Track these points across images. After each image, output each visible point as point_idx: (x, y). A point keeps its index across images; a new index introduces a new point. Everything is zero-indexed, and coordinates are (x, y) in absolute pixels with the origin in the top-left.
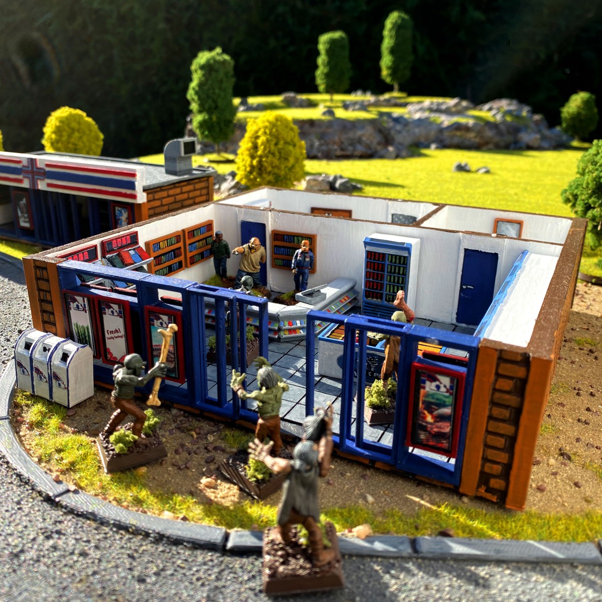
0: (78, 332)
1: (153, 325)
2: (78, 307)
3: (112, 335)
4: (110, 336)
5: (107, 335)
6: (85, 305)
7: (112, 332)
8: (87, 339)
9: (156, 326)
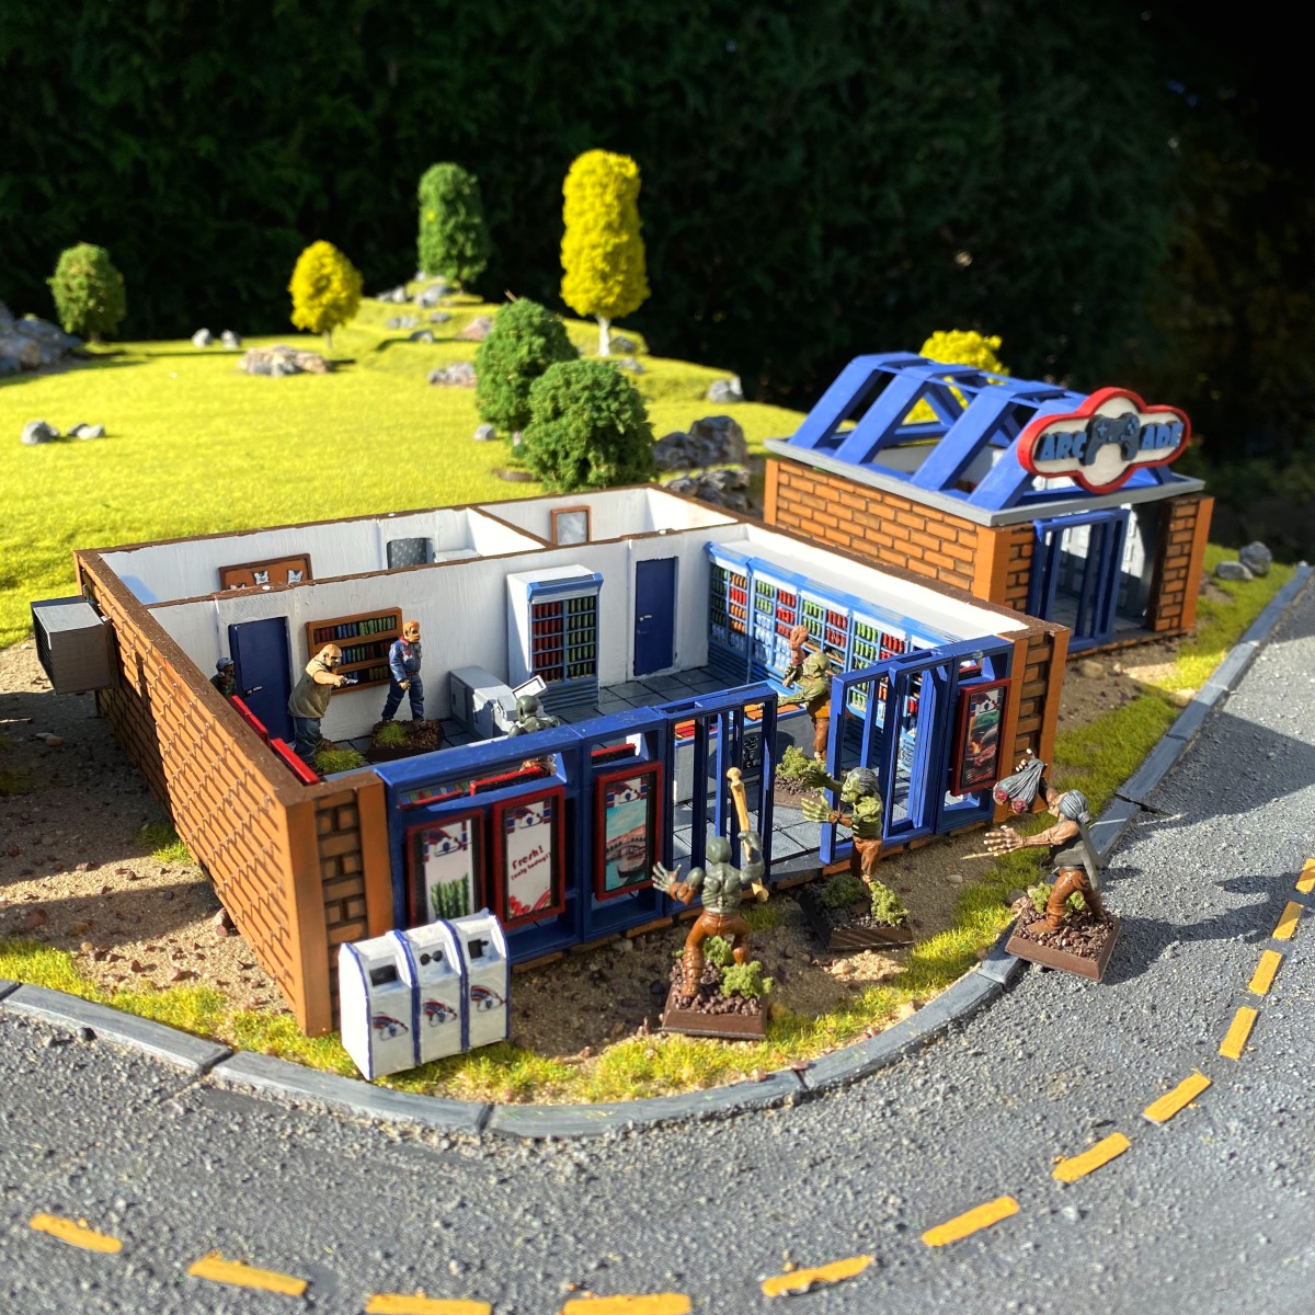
0: (440, 901)
1: (612, 805)
2: (446, 848)
3: (524, 866)
4: (519, 868)
5: (511, 871)
6: (464, 836)
7: (524, 860)
8: (461, 903)
9: (616, 805)
